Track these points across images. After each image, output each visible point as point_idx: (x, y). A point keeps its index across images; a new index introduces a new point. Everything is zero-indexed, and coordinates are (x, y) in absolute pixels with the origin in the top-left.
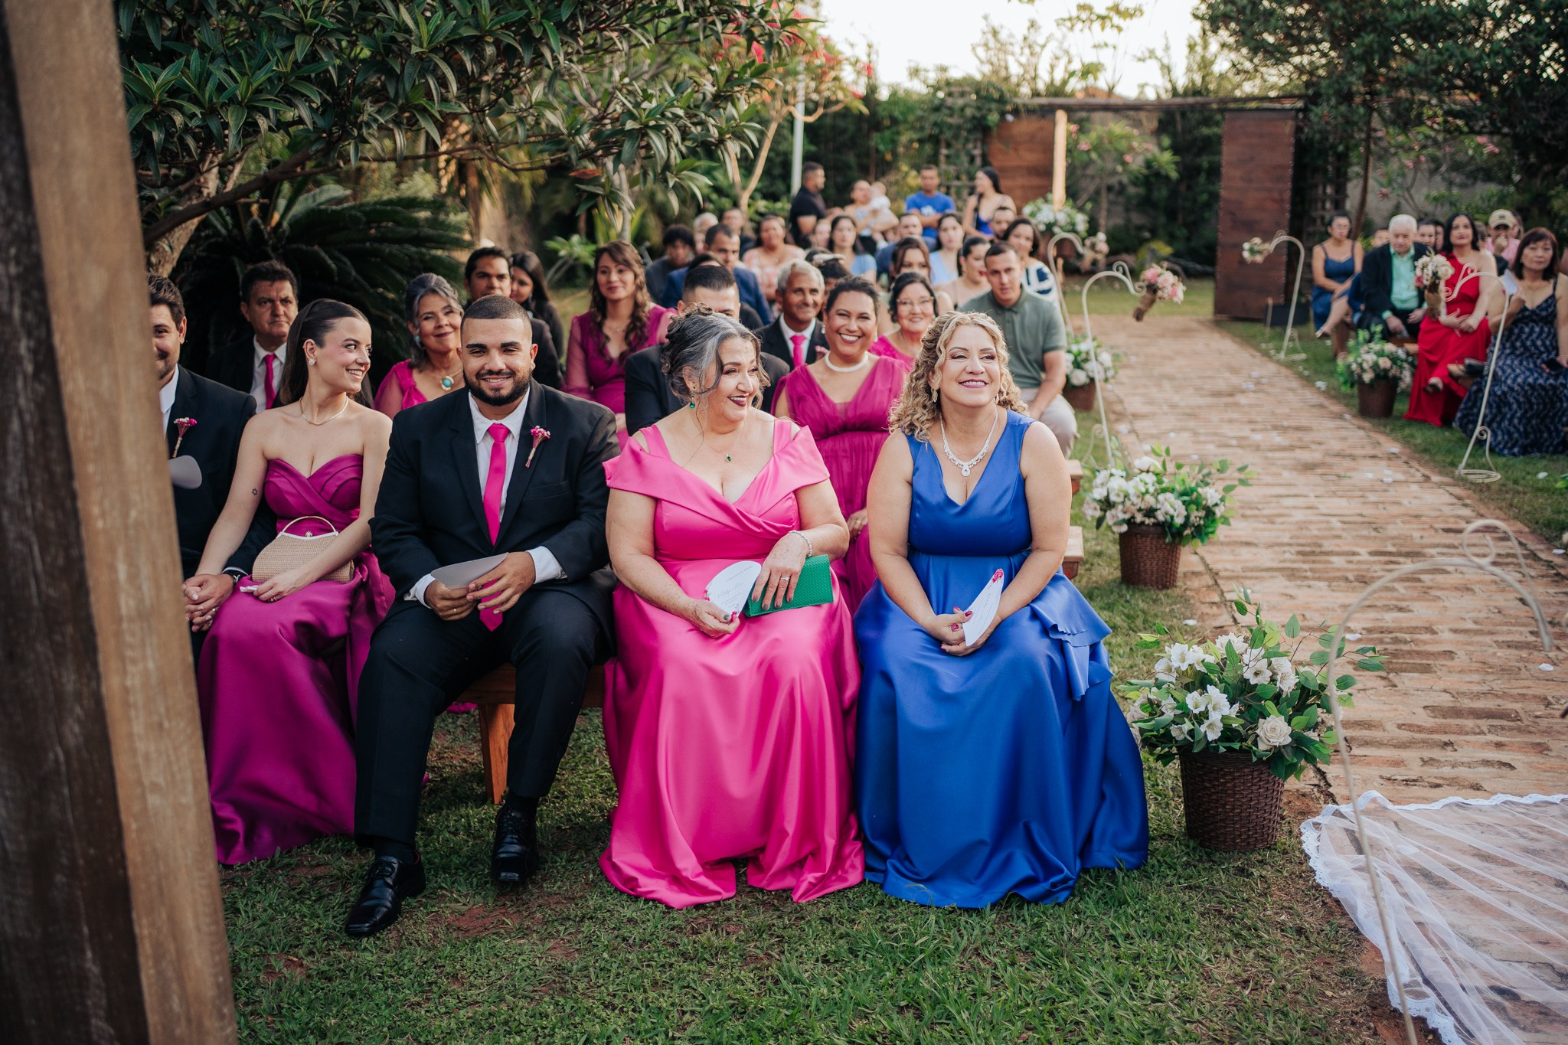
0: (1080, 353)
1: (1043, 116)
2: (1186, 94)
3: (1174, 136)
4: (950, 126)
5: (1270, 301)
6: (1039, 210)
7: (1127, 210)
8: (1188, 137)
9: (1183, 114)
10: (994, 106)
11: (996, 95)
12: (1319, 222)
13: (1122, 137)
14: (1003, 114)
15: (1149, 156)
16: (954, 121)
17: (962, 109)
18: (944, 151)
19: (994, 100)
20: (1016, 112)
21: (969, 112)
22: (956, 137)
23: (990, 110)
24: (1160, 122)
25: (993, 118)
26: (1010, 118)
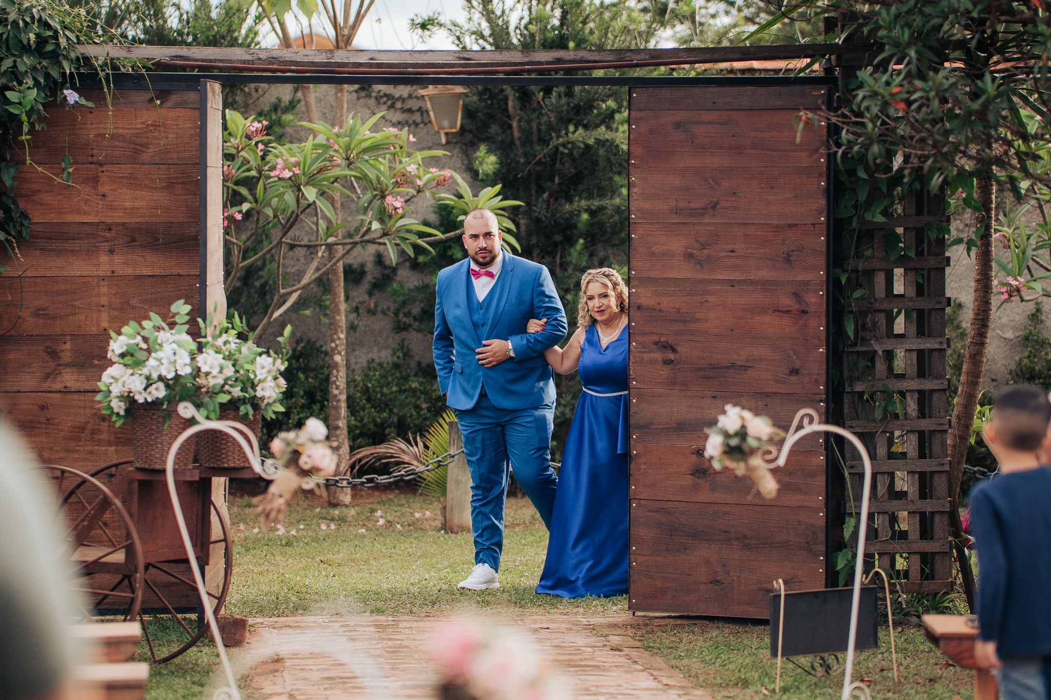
1: (163, 95)
2: (527, 45)
3: (503, 148)
5: (780, 585)
6: (151, 343)
7: (400, 328)
8: (541, 152)
9: (525, 97)
10: (27, 62)
12: (880, 366)
13: (375, 148)
15: (448, 198)
19: (26, 49)
24: (469, 113)
25: (25, 97)
26: (72, 96)
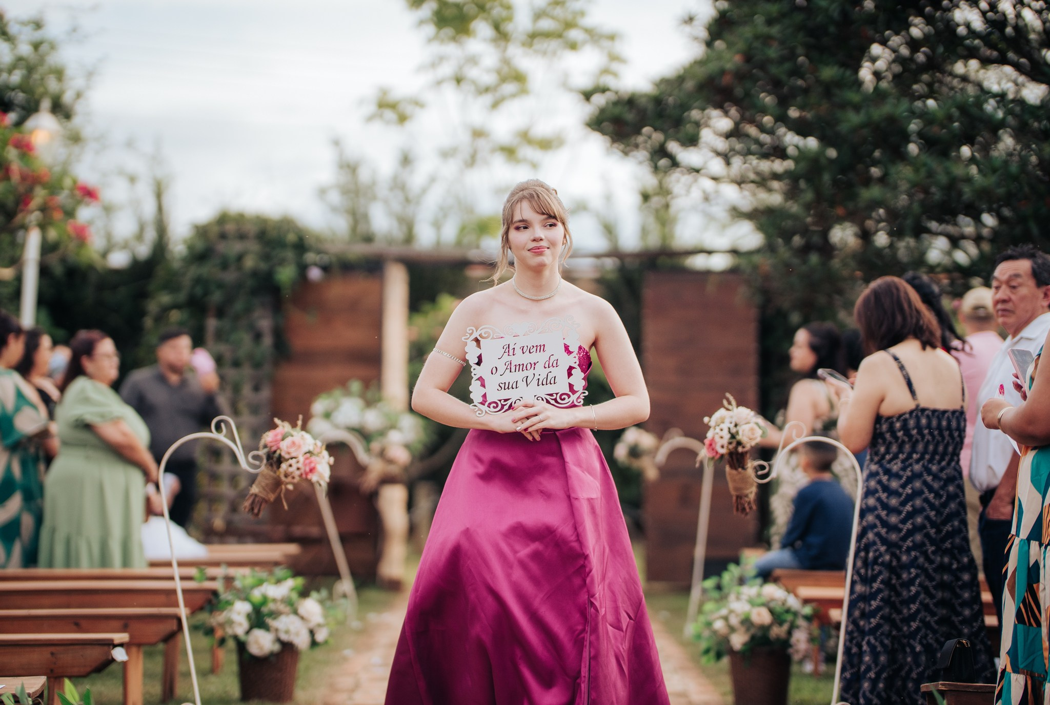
0: (265, 600)
4: (220, 285)
6: (337, 406)
10: (288, 255)
11: (291, 237)
14: (303, 269)
16: (230, 277)
17: (240, 258)
18: (212, 324)
19: (288, 246)
20: (326, 269)
21: (249, 263)
22: (229, 300)
23: (282, 262)
25: (286, 274)
26: (315, 274)
